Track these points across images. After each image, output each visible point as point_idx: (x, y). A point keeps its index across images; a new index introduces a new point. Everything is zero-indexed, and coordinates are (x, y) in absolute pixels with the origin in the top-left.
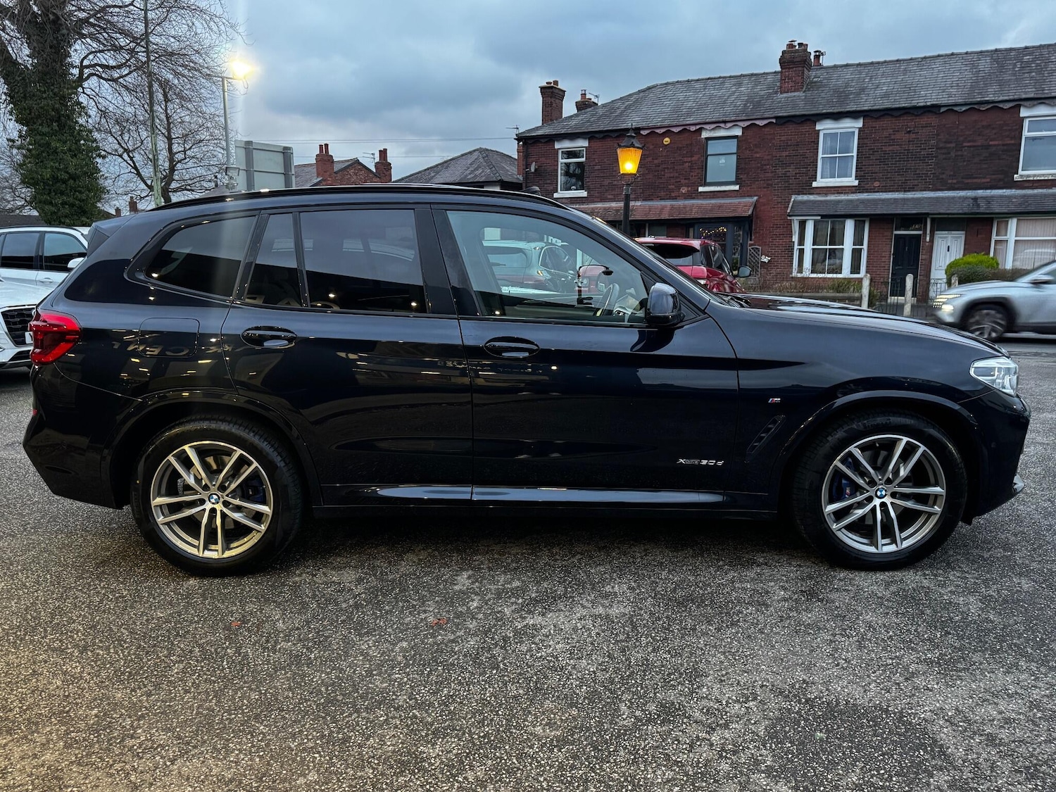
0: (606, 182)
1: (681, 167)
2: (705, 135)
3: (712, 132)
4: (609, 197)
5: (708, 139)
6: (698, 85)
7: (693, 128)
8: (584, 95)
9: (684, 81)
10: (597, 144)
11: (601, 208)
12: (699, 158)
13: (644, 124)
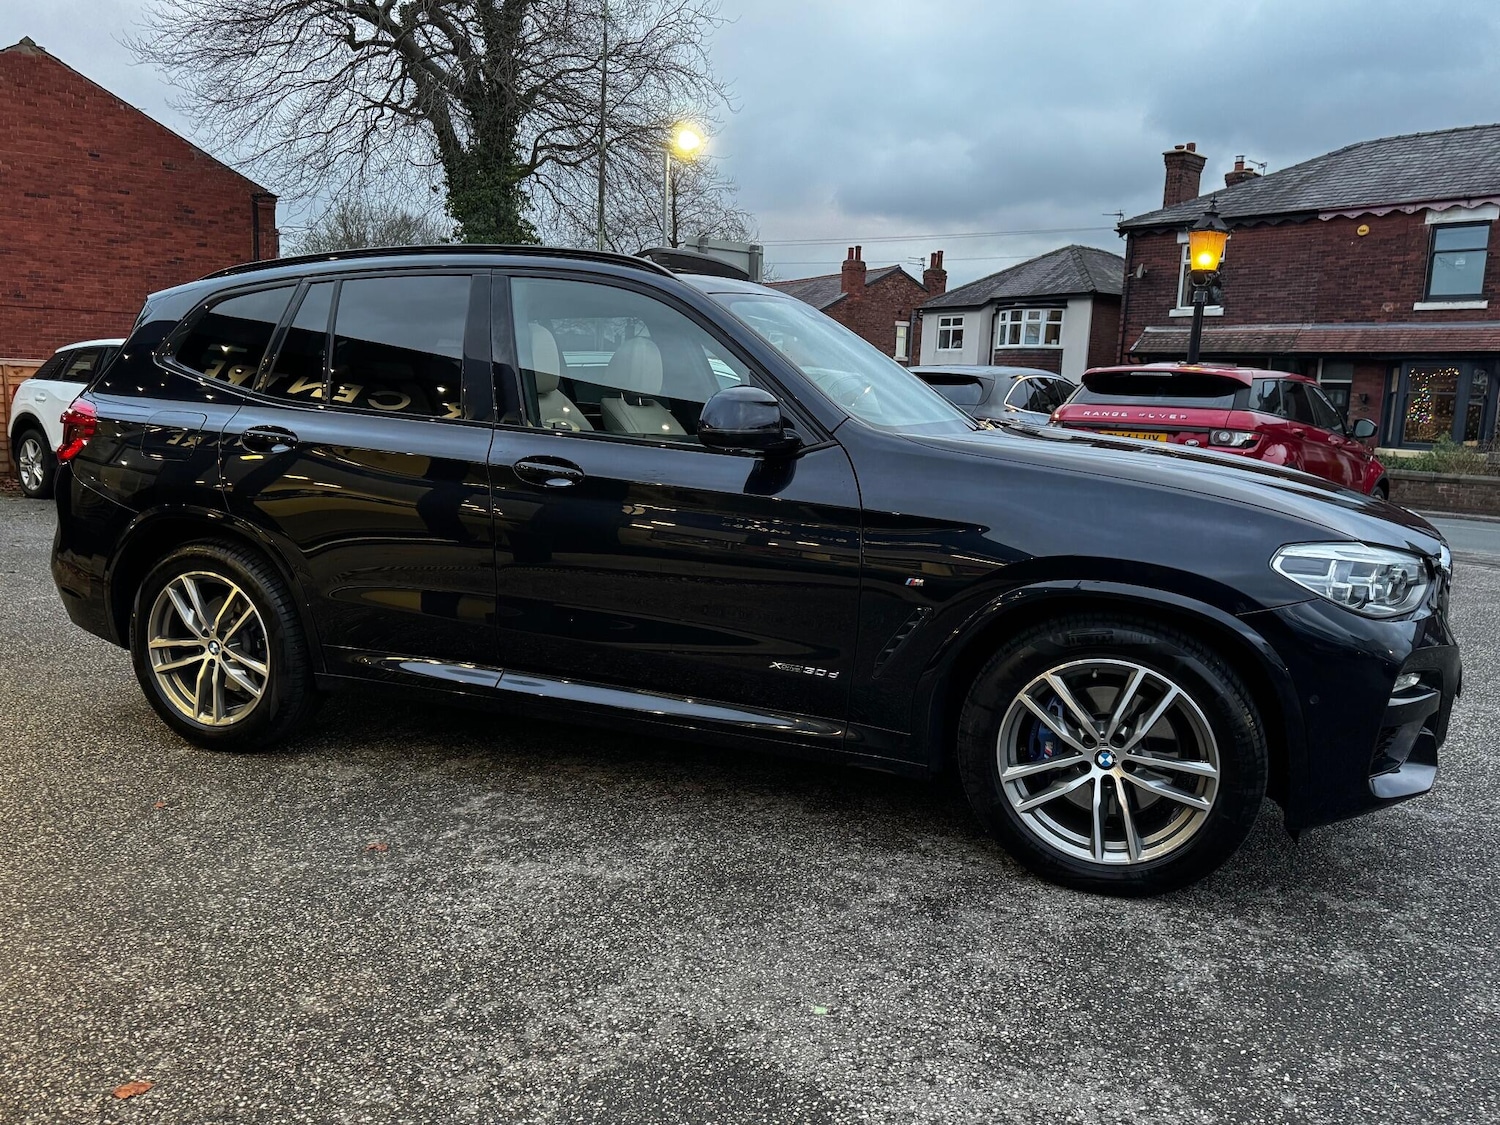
0: (1257, 293)
1: (1386, 271)
2: (1431, 219)
3: (1445, 215)
4: (1259, 316)
5: (1436, 226)
6: (1432, 142)
7: (1410, 210)
8: (1240, 164)
9: (1410, 137)
10: (1243, 236)
11: (1243, 333)
12: (1419, 257)
13: (1326, 205)
